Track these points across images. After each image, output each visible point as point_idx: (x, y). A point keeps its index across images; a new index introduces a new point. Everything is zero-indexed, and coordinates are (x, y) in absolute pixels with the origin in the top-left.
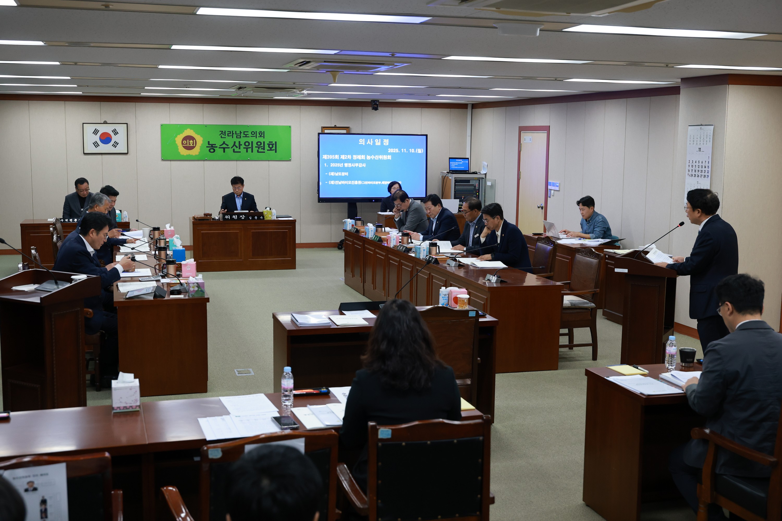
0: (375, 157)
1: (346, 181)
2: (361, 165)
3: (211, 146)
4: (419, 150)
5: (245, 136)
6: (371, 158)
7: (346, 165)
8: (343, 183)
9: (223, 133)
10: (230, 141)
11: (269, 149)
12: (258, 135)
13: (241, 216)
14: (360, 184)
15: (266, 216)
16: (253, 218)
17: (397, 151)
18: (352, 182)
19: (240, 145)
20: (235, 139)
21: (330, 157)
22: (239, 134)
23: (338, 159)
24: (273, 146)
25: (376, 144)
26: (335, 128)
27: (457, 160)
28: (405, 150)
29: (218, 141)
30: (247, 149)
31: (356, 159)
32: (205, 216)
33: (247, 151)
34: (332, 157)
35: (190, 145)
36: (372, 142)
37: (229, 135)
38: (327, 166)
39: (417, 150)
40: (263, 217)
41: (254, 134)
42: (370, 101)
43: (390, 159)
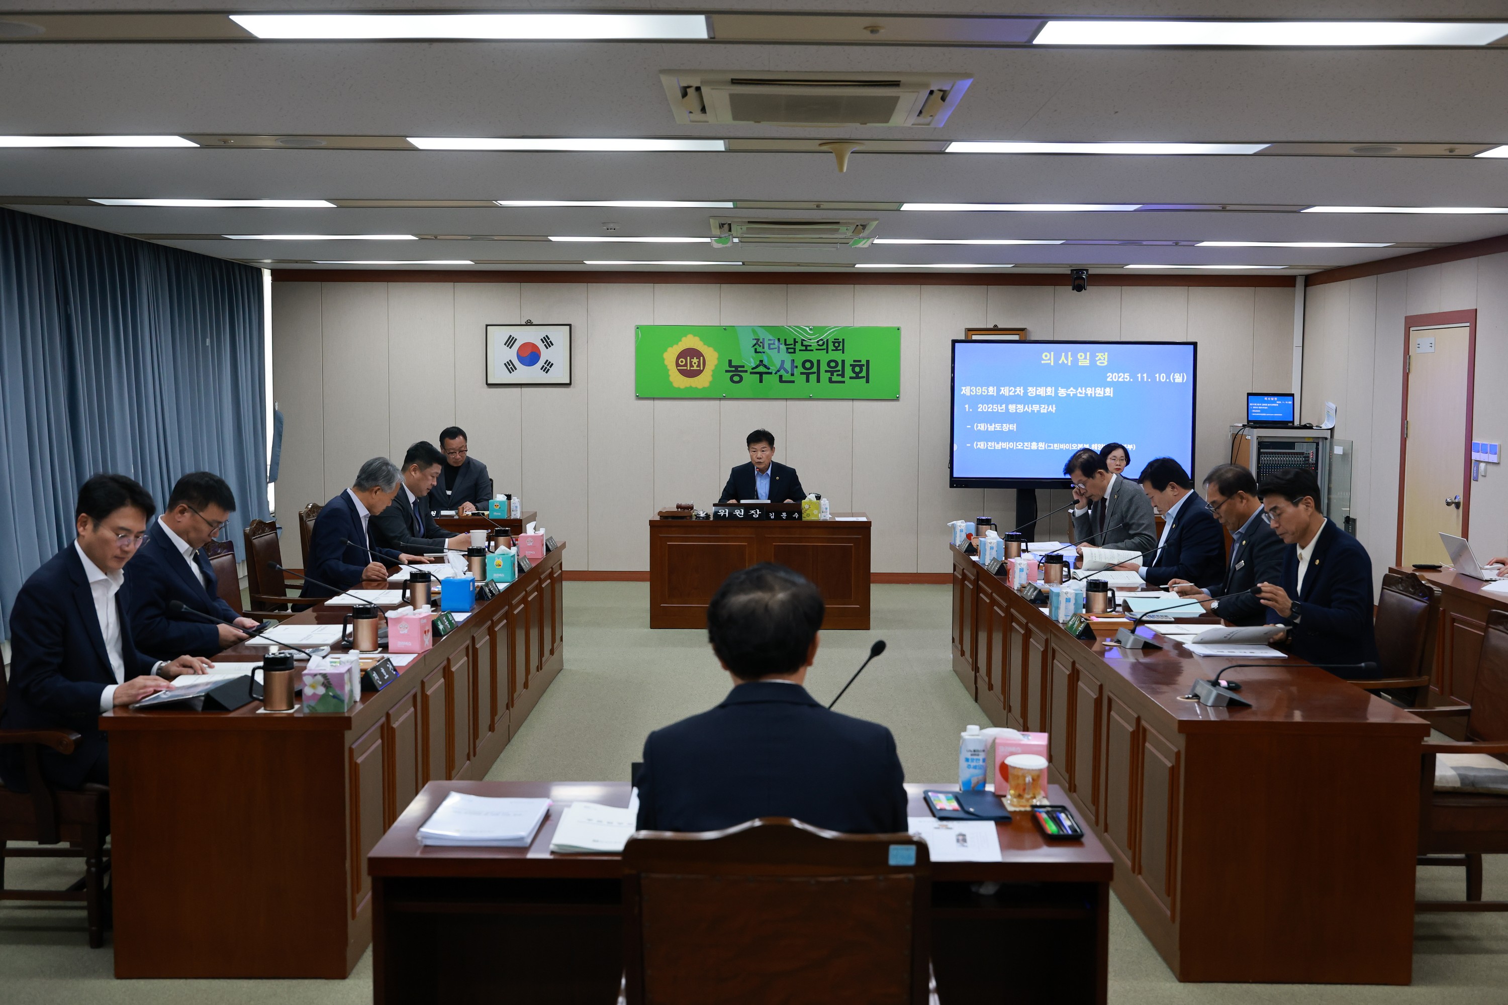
0: (1078, 392)
1: (1011, 443)
2: (1044, 408)
3: (734, 369)
4: (1177, 376)
5: (804, 348)
6: (1068, 393)
7: (1012, 408)
8: (1005, 447)
9: (759, 343)
10: (773, 359)
11: (854, 375)
12: (831, 347)
13: (753, 512)
14: (1043, 449)
15: (807, 512)
16: (778, 516)
17: (1127, 378)
18: (1024, 445)
19: (793, 367)
20: (783, 355)
21: (977, 391)
22: (792, 344)
23: (995, 395)
24: (861, 370)
25: (1080, 364)
26: (996, 330)
27: (1266, 399)
28: (1145, 375)
29: (749, 360)
30: (808, 375)
31: (1034, 395)
32: (679, 510)
33: (808, 381)
34: (982, 392)
35: (693, 367)
37: (772, 346)
38: (971, 410)
39: (1174, 376)
40: (800, 513)
41: (823, 345)
42: (1069, 272)
43: (1112, 396)
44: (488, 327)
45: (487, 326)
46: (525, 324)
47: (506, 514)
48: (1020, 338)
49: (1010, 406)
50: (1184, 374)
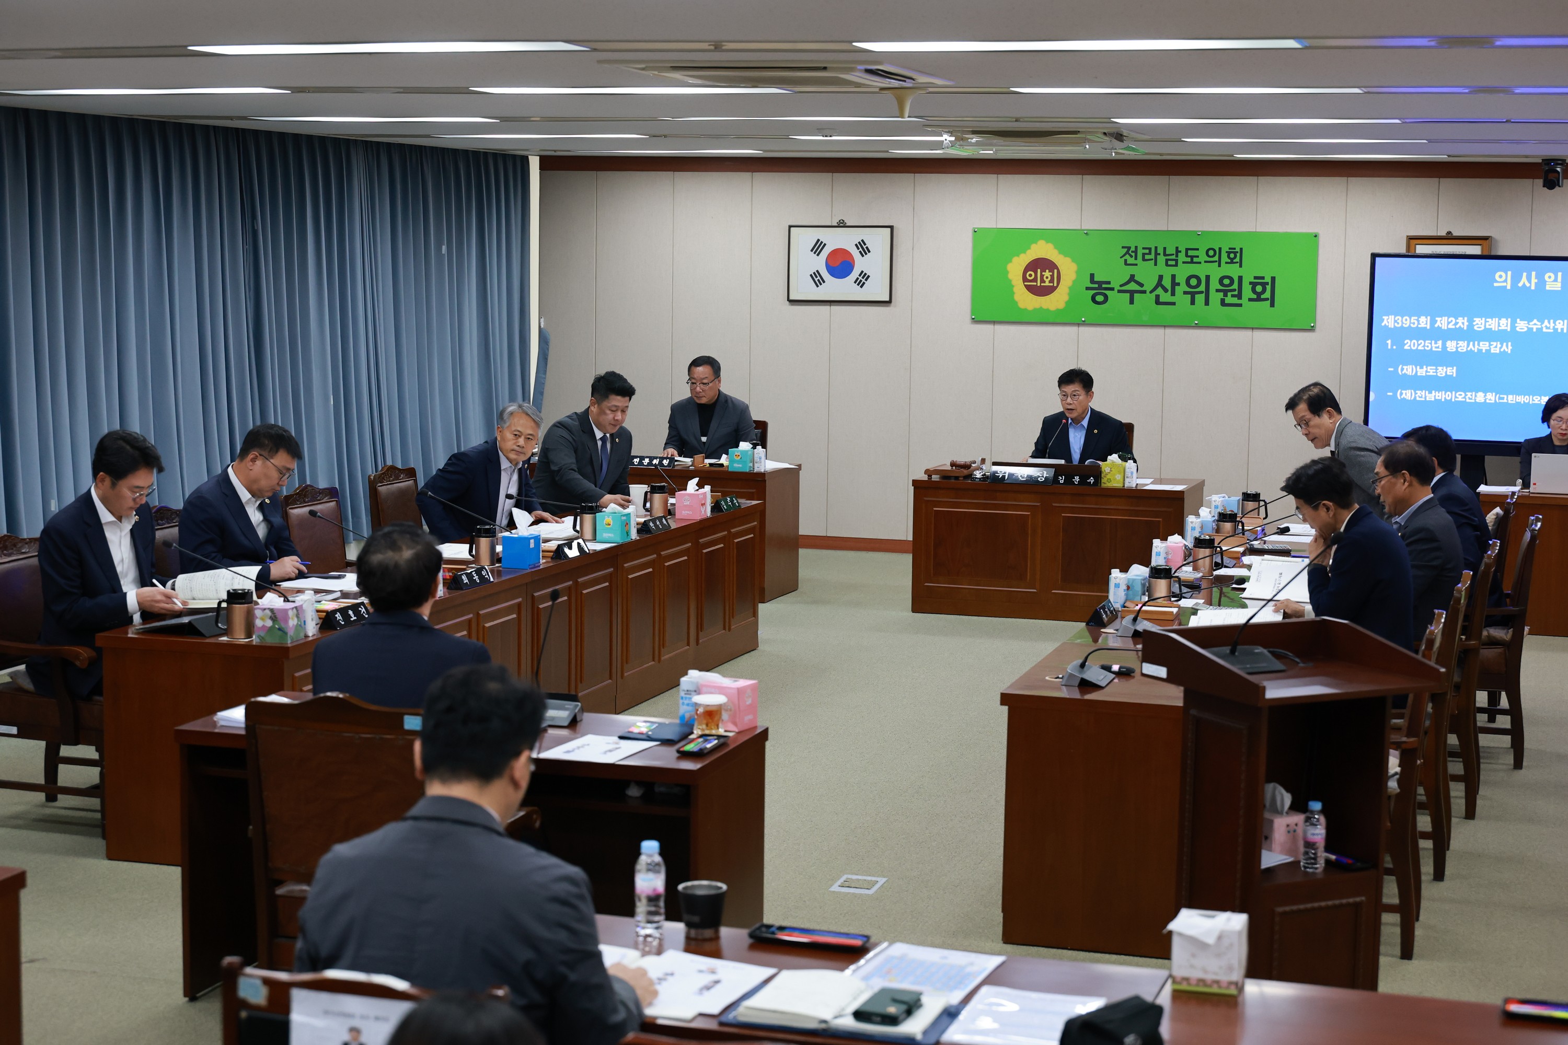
0: (1543, 326)
1: (1449, 393)
2: (1496, 347)
3: (1096, 286)
5: (1189, 259)
6: (1529, 326)
7: (1451, 346)
8: (1440, 398)
9: (1130, 252)
10: (1147, 273)
11: (1255, 296)
12: (1225, 258)
14: (1493, 402)
15: (1108, 477)
16: (1069, 481)
18: (1466, 395)
19: (1174, 284)
20: (1162, 269)
21: (1404, 321)
22: (1174, 254)
23: (1428, 328)
24: (1264, 289)
25: (1548, 288)
26: (1449, 238)
29: (1116, 274)
30: (1193, 295)
31: (1483, 328)
32: (954, 468)
33: (1193, 302)
34: (1410, 323)
35: (1045, 282)
36: (1536, 281)
37: (1147, 257)
38: (1395, 347)
40: (1097, 478)
41: (1214, 254)
42: (1541, 161)
44: (792, 229)
45: (790, 227)
46: (837, 225)
48: (1483, 251)
49: (1449, 344)
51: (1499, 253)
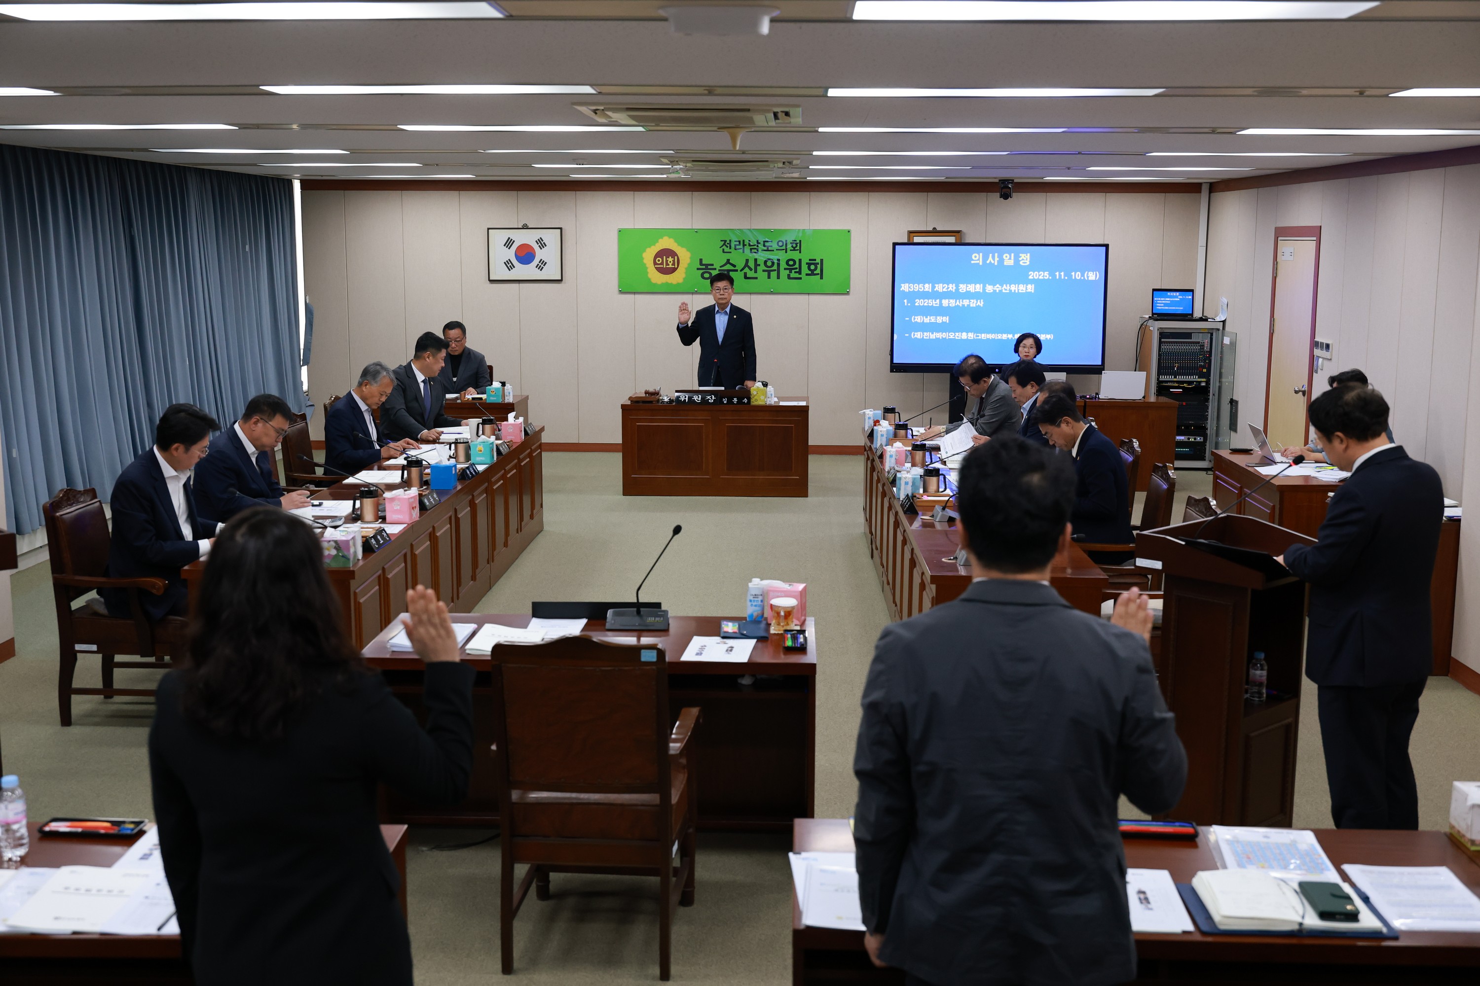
0: (1003, 288)
1: (944, 333)
2: (974, 303)
3: (704, 267)
4: (1091, 274)
5: (766, 248)
6: (994, 289)
7: (945, 302)
8: (939, 337)
9: (726, 244)
10: (738, 258)
11: (810, 272)
12: (789, 247)
13: (709, 397)
14: (972, 338)
15: (756, 398)
16: (730, 401)
17: (1046, 276)
18: (955, 335)
19: (756, 265)
20: (748, 255)
21: (915, 287)
22: (755, 245)
23: (930, 291)
24: (816, 268)
25: (1005, 264)
26: (935, 232)
27: (1169, 294)
28: (1062, 274)
29: (717, 259)
30: (769, 272)
31: (965, 291)
32: (647, 395)
33: (769, 277)
34: (919, 288)
35: (669, 265)
36: (998, 259)
37: (738, 247)
38: (909, 304)
39: (1088, 274)
40: (749, 399)
41: (782, 245)
42: (998, 181)
43: (1033, 292)
44: (490, 230)
45: (488, 229)
46: (522, 227)
47: (501, 397)
48: (956, 240)
49: (943, 301)
50: (1097, 272)
51: (967, 241)
